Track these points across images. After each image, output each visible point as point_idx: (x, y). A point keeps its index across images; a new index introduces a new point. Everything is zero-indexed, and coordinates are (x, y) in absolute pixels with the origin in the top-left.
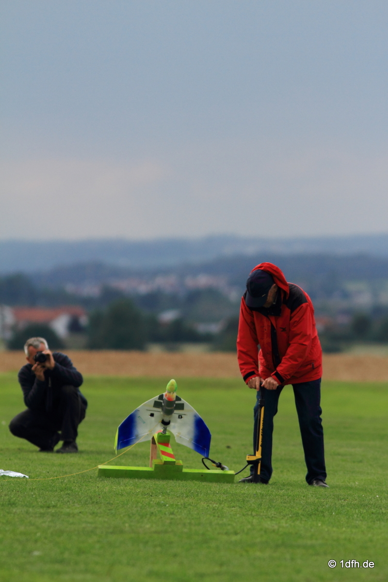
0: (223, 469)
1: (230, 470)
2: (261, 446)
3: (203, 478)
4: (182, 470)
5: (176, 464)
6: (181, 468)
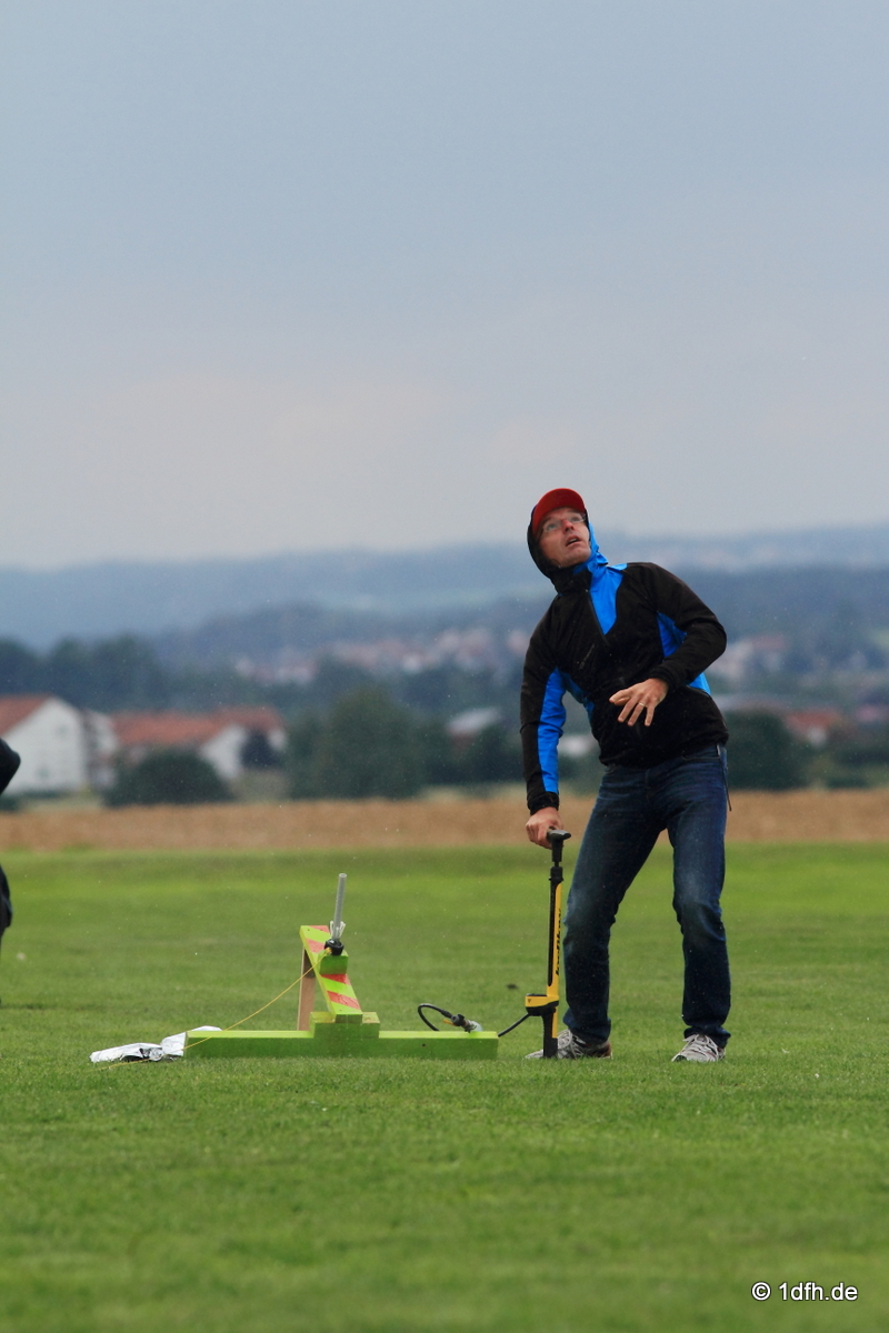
0: (468, 1028)
1: (485, 1029)
2: (557, 973)
3: (424, 1049)
4: (378, 1034)
5: (364, 1021)
6: (374, 1028)
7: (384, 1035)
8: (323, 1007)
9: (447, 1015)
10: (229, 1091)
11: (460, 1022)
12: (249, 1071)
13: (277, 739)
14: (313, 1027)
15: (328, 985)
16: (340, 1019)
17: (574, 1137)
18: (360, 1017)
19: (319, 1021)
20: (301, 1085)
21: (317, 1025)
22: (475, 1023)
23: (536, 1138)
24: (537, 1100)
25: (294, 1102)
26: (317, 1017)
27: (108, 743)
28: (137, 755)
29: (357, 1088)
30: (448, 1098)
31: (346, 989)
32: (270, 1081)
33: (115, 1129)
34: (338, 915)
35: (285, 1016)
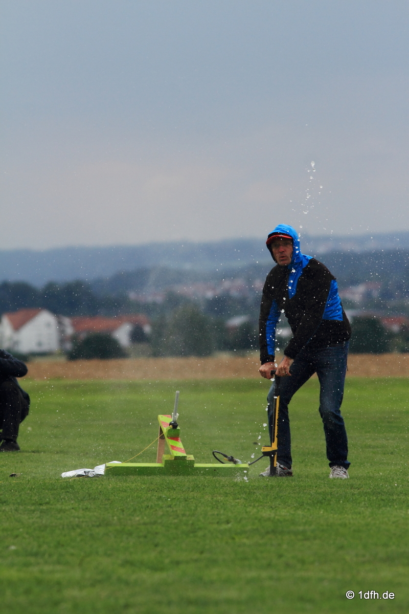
0: (235, 462)
1: (243, 463)
2: (277, 437)
3: (215, 472)
4: (194, 465)
5: (187, 459)
6: (192, 462)
7: (196, 465)
8: (168, 453)
9: (226, 456)
10: (125, 491)
11: (232, 460)
12: (134, 482)
13: (147, 329)
14: (164, 462)
15: (171, 442)
16: (176, 458)
17: (284, 513)
18: (185, 457)
19: (167, 459)
20: (158, 489)
21: (166, 461)
22: (238, 460)
23: (266, 513)
24: (267, 495)
25: (155, 496)
26: (165, 457)
27: (70, 331)
28: (83, 336)
29: (184, 490)
30: (226, 494)
31: (179, 444)
32: (144, 486)
33: (73, 508)
34: (176, 410)
35: (151, 457)
